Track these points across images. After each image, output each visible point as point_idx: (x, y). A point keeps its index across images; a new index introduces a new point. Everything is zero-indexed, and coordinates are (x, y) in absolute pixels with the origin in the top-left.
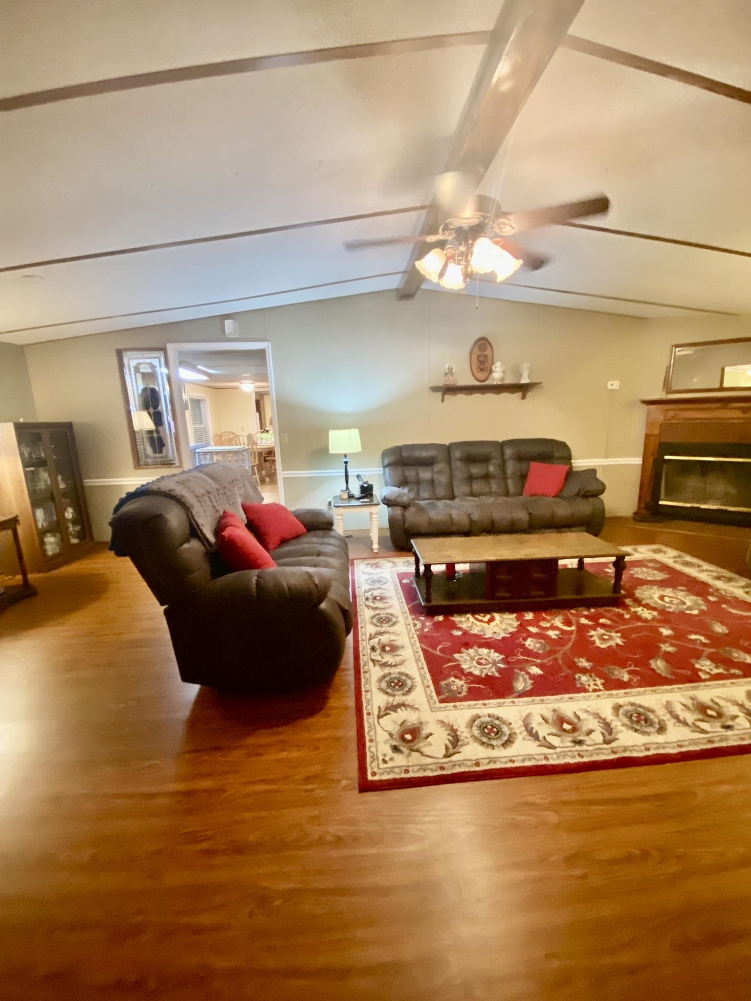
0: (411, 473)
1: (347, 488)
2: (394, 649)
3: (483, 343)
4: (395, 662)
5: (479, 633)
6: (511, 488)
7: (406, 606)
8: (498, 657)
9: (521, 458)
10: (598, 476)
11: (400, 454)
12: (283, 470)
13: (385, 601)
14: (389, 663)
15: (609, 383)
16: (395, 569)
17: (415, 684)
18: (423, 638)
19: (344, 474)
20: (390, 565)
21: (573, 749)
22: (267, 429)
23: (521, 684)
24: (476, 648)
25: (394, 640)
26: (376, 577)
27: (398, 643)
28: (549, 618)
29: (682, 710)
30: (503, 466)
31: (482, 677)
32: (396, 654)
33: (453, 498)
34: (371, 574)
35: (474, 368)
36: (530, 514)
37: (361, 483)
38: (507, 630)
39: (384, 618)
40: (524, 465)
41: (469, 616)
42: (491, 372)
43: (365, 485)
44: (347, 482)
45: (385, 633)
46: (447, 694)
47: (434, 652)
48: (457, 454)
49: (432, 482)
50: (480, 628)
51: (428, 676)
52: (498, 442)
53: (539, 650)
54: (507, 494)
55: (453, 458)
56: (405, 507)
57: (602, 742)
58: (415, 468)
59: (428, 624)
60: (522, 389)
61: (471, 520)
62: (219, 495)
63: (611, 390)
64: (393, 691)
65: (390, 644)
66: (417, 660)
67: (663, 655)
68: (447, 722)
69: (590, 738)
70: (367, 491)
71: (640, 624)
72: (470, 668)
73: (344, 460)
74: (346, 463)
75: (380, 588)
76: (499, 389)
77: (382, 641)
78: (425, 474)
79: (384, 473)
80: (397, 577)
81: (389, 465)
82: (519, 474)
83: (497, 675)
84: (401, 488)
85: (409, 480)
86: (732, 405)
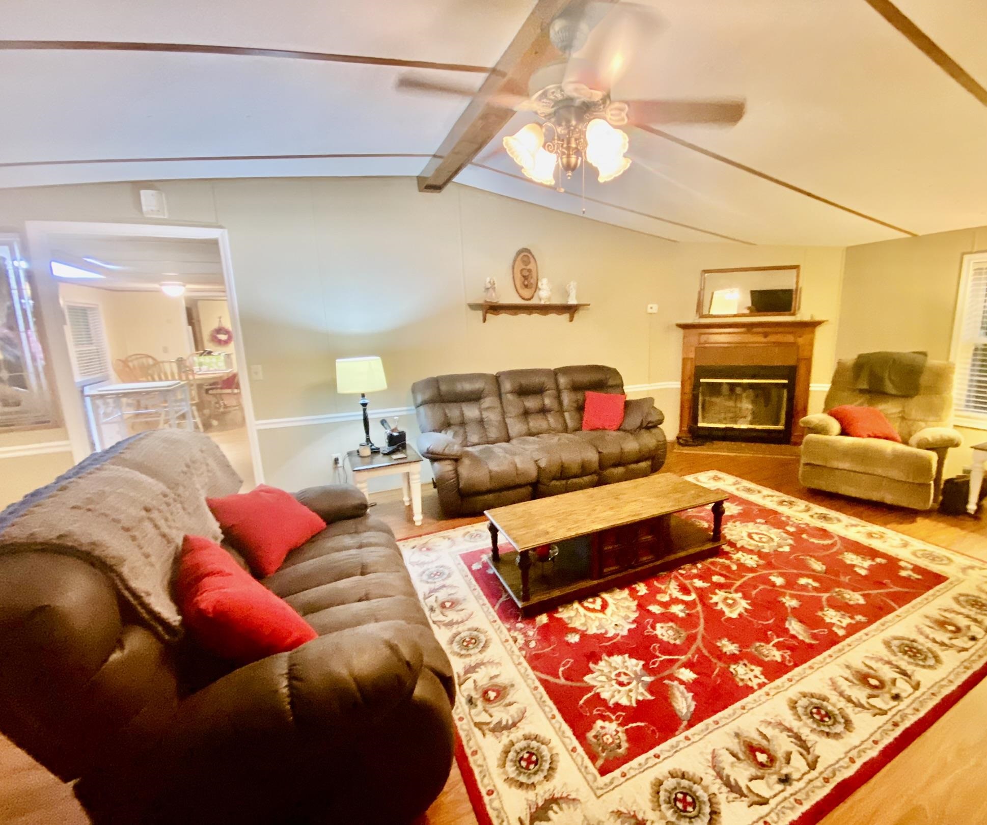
0: (454, 412)
1: (368, 440)
2: (501, 692)
3: (525, 255)
4: (512, 716)
5: (599, 632)
6: (571, 424)
7: (491, 610)
8: (637, 665)
9: (576, 388)
10: (656, 405)
11: (438, 388)
12: (258, 417)
13: (460, 607)
14: (504, 723)
15: (649, 306)
16: (455, 549)
17: (554, 752)
18: (535, 661)
19: (362, 418)
20: (447, 543)
21: (786, 794)
22: (208, 349)
23: (683, 703)
24: (606, 658)
25: (496, 676)
26: (433, 568)
27: (501, 681)
28: (663, 587)
29: (849, 686)
30: (558, 398)
31: (633, 708)
32: (507, 701)
33: (508, 439)
34: (423, 563)
35: (518, 286)
36: (600, 453)
37: (389, 431)
38: (629, 617)
39: (468, 639)
40: (579, 396)
41: (576, 605)
42: (537, 288)
43: (395, 434)
44: (367, 432)
45: (478, 665)
46: (604, 754)
47: (557, 681)
48: (507, 386)
49: (481, 422)
50: (597, 623)
51: (566, 727)
52: (549, 371)
53: (675, 639)
54: (566, 430)
55: (503, 391)
56: (456, 460)
57: (807, 768)
58: (459, 404)
59: (531, 633)
60: (570, 310)
61: (539, 468)
62: (168, 504)
63: (651, 314)
64: (529, 776)
65: (493, 685)
66: (542, 704)
67: (792, 612)
68: (625, 811)
69: (793, 767)
70: (397, 442)
71: (751, 575)
72: (613, 696)
73: (362, 402)
74: (364, 405)
75: (444, 586)
76: (544, 309)
77: (480, 684)
78: (471, 412)
79: (418, 414)
80: (462, 563)
81: (424, 403)
82: (575, 405)
83: (649, 697)
84: (443, 432)
85: (452, 422)
86: (755, 330)
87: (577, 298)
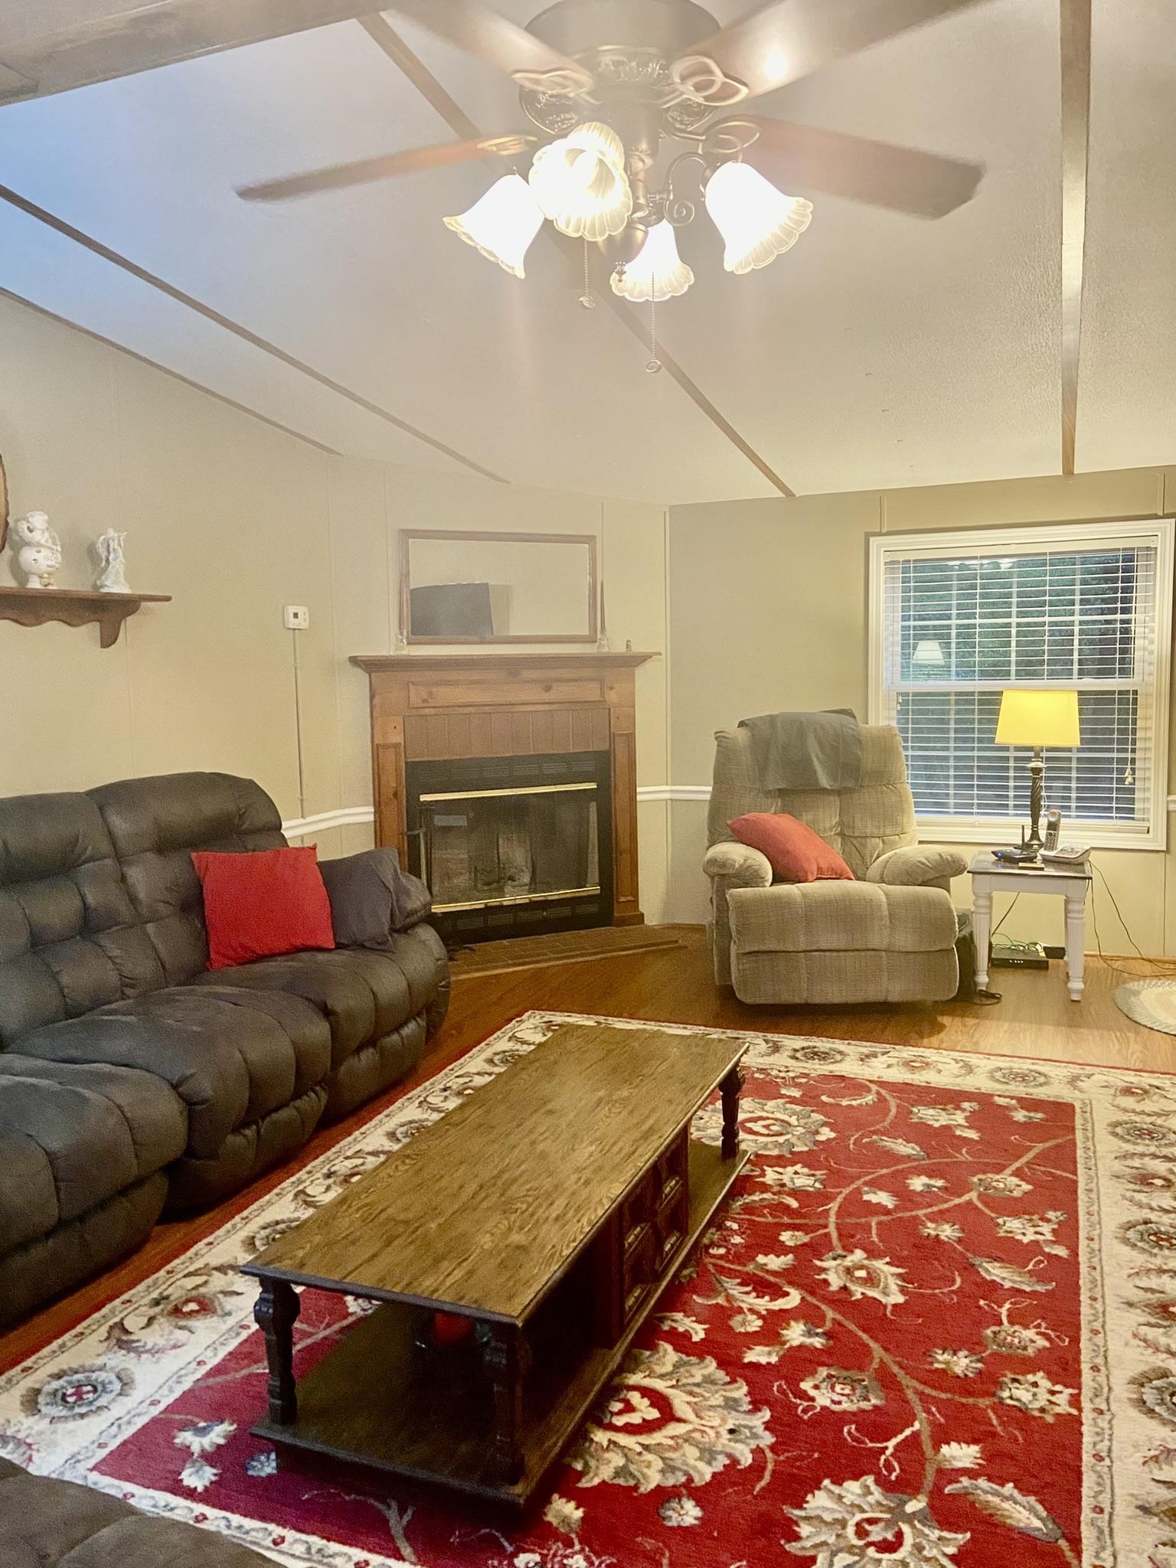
5: (718, 1467)
8: (867, 1490)
15: (291, 610)
24: (798, 1512)
28: (723, 1301)
36: (329, 1017)
41: (601, 1436)
50: (692, 1450)
53: (866, 1398)
60: (106, 611)
61: (189, 1104)
63: (295, 630)
67: (965, 1248)
71: (833, 1206)
83: (960, 1537)
86: (526, 674)
87: (129, 579)
